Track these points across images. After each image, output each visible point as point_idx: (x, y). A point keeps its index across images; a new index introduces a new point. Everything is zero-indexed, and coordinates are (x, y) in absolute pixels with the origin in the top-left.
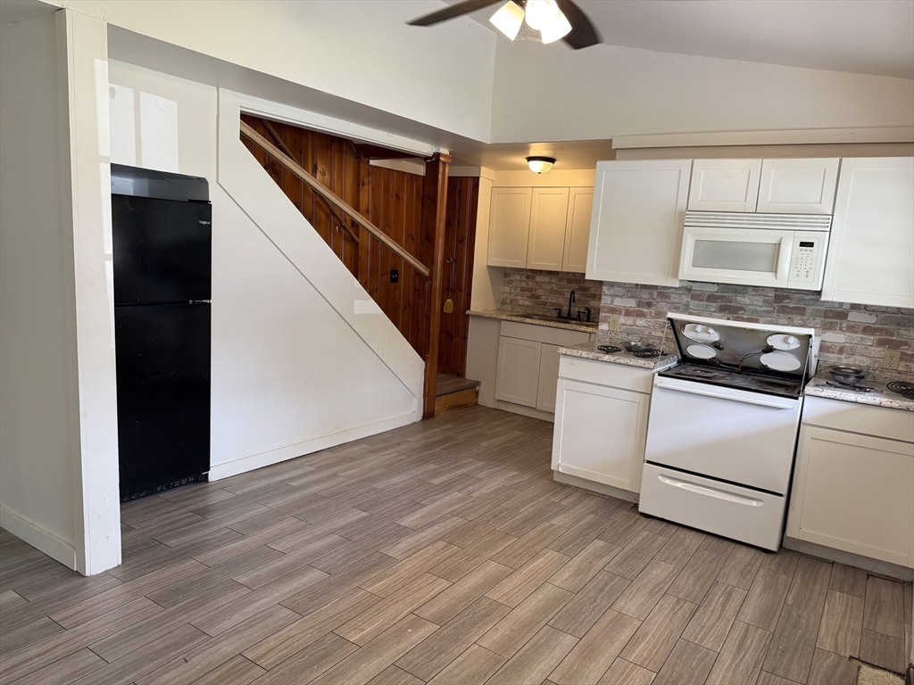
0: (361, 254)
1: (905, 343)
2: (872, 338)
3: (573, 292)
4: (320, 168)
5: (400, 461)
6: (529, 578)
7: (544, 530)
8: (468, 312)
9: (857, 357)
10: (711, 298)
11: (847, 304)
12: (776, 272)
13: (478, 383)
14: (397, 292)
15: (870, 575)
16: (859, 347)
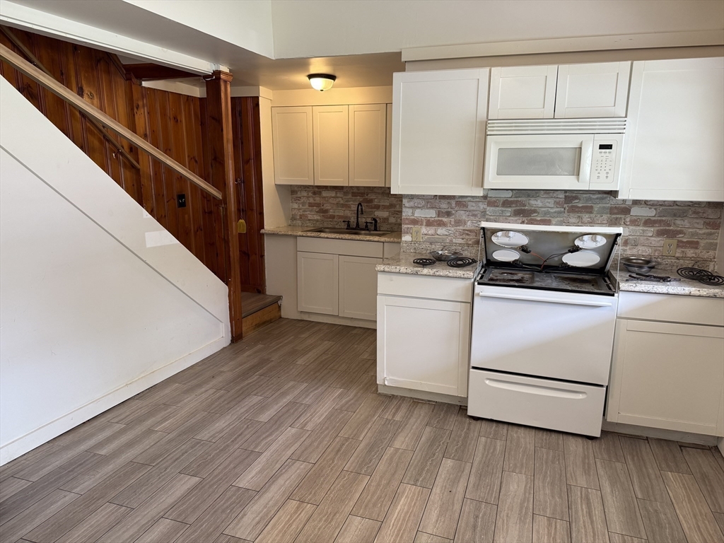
0: (144, 181)
1: (681, 232)
2: (652, 229)
3: (360, 204)
4: (86, 90)
5: (219, 398)
6: (399, 530)
7: (391, 459)
8: (262, 231)
9: (640, 248)
10: (506, 203)
11: (630, 200)
12: (578, 175)
13: (280, 298)
14: (186, 216)
15: (682, 446)
16: (642, 238)
